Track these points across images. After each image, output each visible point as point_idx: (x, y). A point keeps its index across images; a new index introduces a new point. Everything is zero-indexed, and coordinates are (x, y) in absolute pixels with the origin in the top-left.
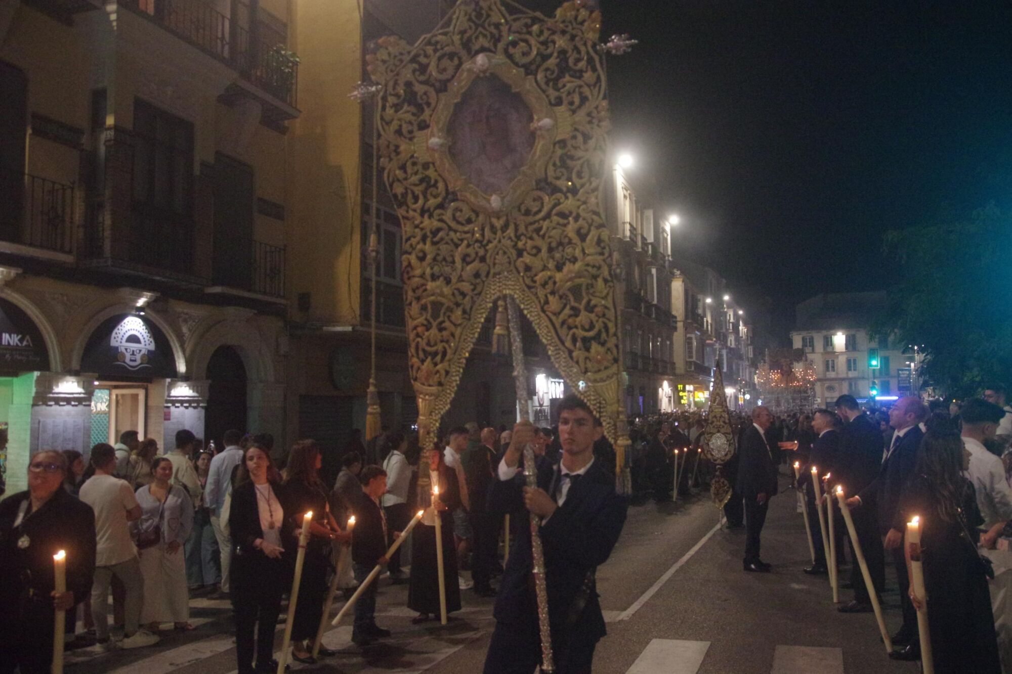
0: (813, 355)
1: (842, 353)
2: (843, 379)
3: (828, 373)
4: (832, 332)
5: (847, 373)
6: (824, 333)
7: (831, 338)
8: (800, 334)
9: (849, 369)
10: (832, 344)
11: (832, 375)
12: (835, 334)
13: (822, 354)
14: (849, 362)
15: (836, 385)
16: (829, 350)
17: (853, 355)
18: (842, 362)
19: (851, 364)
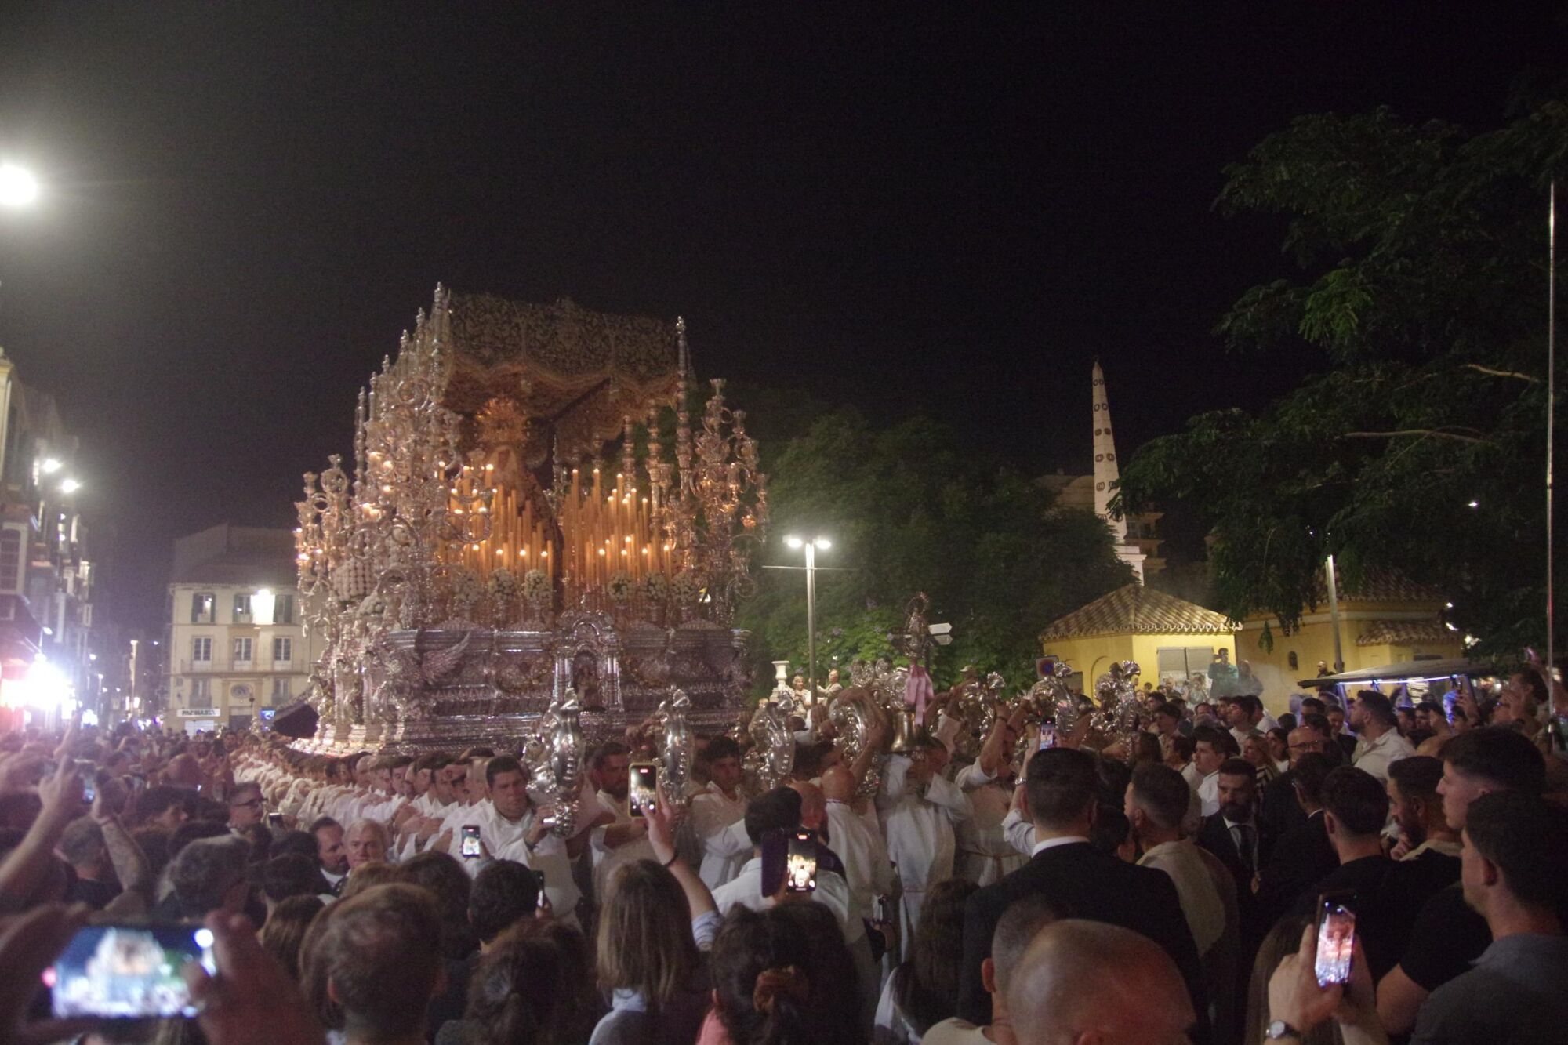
0: (214, 627)
1: (265, 627)
2: (265, 674)
3: (237, 663)
4: (252, 588)
5: (273, 664)
6: (237, 589)
7: (248, 600)
8: (190, 589)
9: (277, 657)
10: (248, 611)
11: (245, 666)
12: (254, 593)
13: (230, 627)
14: (277, 643)
15: (251, 685)
16: (243, 620)
17: (285, 631)
18: (264, 643)
19: (281, 648)
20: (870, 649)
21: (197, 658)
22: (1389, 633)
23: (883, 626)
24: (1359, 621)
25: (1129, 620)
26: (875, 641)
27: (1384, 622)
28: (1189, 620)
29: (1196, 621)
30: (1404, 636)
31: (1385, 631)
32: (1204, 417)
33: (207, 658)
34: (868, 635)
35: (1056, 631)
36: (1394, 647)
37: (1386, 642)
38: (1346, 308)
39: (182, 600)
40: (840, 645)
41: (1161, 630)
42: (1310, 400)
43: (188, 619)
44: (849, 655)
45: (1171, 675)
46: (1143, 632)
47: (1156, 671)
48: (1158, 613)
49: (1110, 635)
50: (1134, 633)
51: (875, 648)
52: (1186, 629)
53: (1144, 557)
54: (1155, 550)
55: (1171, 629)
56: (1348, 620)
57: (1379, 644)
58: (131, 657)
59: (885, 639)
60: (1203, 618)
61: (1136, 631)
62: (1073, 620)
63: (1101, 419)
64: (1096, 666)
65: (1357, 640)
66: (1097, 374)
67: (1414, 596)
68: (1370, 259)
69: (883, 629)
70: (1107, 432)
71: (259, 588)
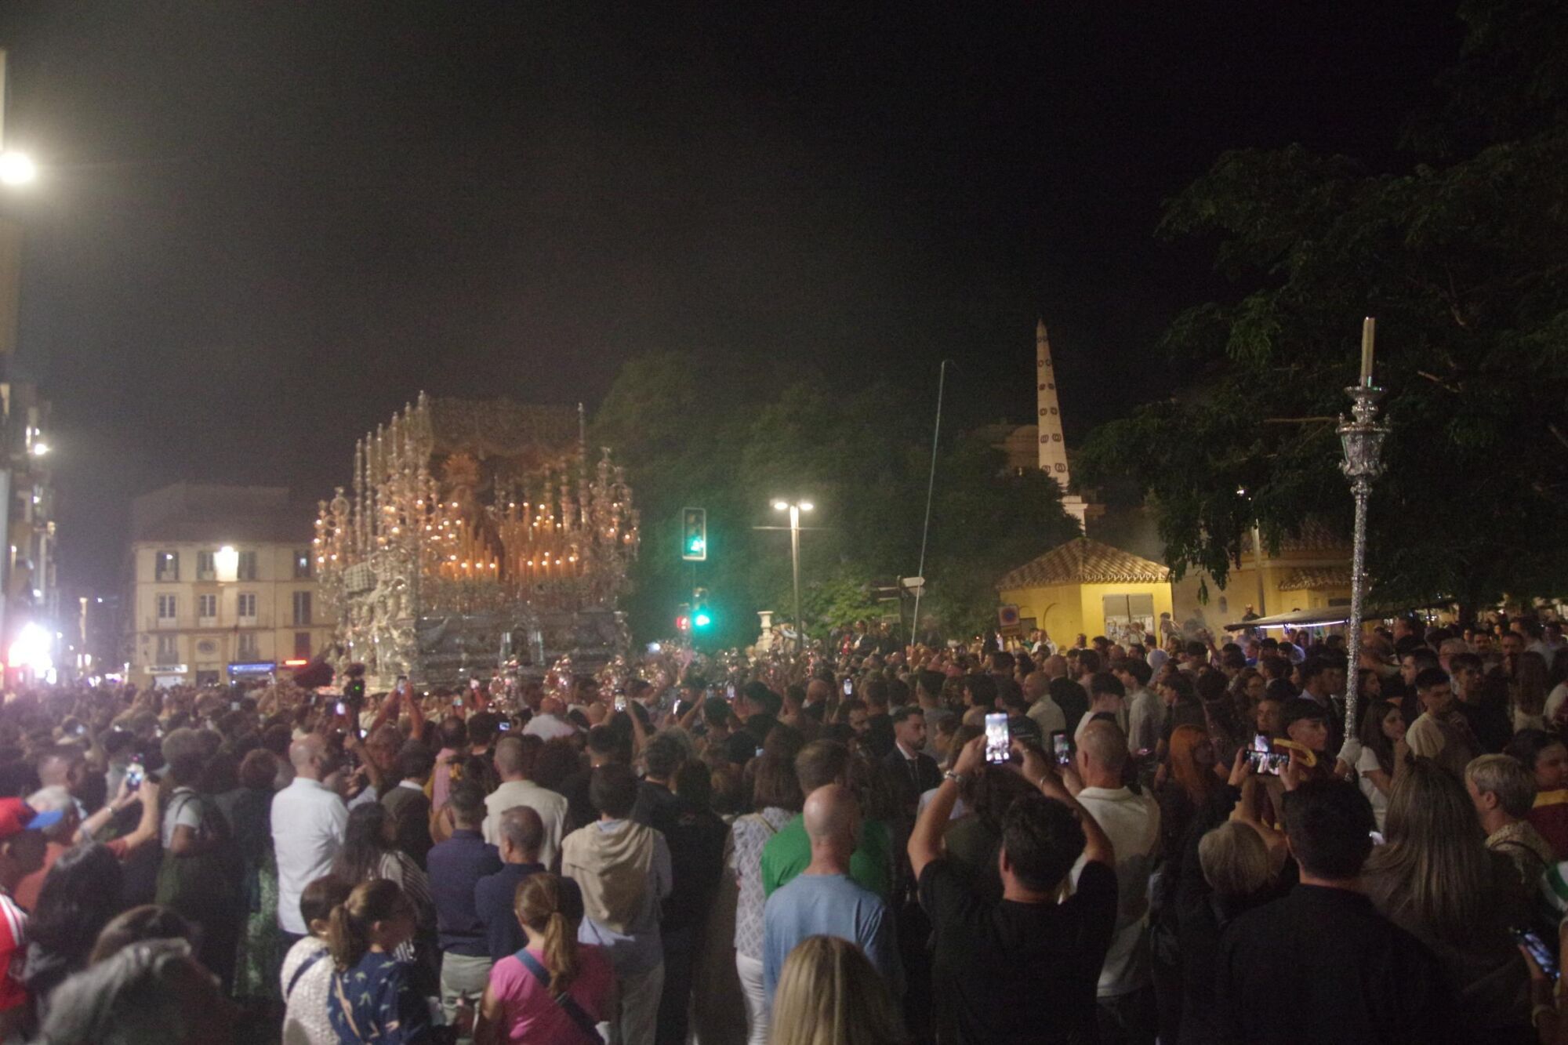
0: (178, 585)
1: (230, 584)
2: (231, 630)
3: (202, 619)
4: (214, 545)
5: (238, 620)
6: (200, 547)
7: (212, 557)
8: (151, 546)
9: (241, 612)
10: (212, 568)
11: (209, 622)
12: (217, 550)
13: (194, 585)
14: (242, 599)
15: (217, 640)
16: (207, 577)
17: (250, 587)
18: (228, 600)
19: (245, 604)
20: (846, 600)
21: (162, 615)
22: (1306, 579)
23: (856, 579)
24: (1280, 568)
25: (1078, 571)
26: (849, 593)
27: (1304, 570)
28: (1131, 570)
29: (1138, 571)
30: (1320, 582)
31: (1303, 578)
32: (1147, 406)
33: (172, 614)
34: (844, 587)
35: (1013, 580)
36: (1311, 592)
37: (1304, 588)
38: (1262, 334)
39: (145, 559)
40: (817, 597)
41: (1106, 579)
42: (1237, 386)
43: (152, 576)
44: (825, 606)
45: (1115, 619)
46: (1091, 581)
47: (1102, 616)
48: (1104, 564)
49: (1061, 585)
50: (1083, 582)
51: (849, 599)
52: (1128, 578)
53: (1085, 506)
54: (1094, 498)
55: (1115, 579)
56: (1272, 568)
57: (1298, 589)
58: (81, 615)
59: (858, 591)
60: (1144, 568)
61: (1084, 580)
62: (1027, 571)
63: (1045, 375)
64: (1048, 614)
65: (1280, 586)
66: (1041, 332)
67: (1330, 546)
68: (1281, 291)
69: (857, 582)
70: (1051, 387)
71: (222, 545)
